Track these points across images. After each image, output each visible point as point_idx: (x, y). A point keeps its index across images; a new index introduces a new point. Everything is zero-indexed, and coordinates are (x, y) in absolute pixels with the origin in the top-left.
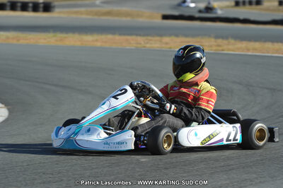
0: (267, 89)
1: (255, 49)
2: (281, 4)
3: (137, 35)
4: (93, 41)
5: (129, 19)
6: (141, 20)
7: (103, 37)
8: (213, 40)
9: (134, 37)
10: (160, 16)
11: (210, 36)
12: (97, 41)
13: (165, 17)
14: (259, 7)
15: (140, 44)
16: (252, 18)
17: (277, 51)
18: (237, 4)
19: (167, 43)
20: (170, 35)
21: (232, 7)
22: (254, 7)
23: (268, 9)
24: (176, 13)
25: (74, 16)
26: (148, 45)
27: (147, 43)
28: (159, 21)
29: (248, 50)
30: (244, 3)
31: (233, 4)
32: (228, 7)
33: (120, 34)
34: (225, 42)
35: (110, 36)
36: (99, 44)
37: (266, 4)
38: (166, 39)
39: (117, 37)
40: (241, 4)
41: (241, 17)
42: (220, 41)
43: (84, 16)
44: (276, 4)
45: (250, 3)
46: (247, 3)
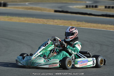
0: (99, 44)
1: (94, 27)
2: (106, 7)
3: (43, 18)
4: (24, 20)
5: (40, 11)
6: (45, 12)
7: (29, 19)
8: (76, 22)
9: (42, 19)
10: (53, 11)
11: (74, 20)
12: (26, 20)
13: (56, 11)
14: (96, 8)
15: (44, 22)
16: (93, 13)
17: (103, 28)
18: (87, 7)
19: (56, 23)
20: (57, 19)
21: (84, 8)
22: (94, 8)
23: (100, 10)
24: (60, 10)
25: (16, 9)
26: (48, 23)
27: (48, 22)
28: (53, 13)
29: (91, 27)
30: (90, 6)
31: (85, 7)
33: (36, 18)
34: (81, 23)
35: (31, 18)
36: (26, 22)
37: (99, 7)
38: (56, 21)
39: (35, 19)
40: (89, 7)
41: (88, 13)
42: (79, 23)
43: (20, 9)
44: (104, 7)
45: (93, 7)
46: (91, 7)
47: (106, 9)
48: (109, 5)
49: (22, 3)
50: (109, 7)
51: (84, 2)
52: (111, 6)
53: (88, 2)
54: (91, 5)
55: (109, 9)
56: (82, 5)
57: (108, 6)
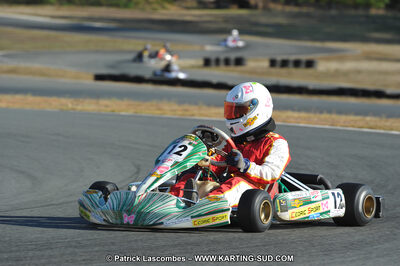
2: (273, 63)
6: (63, 80)
10: (91, 77)
13: (99, 78)
14: (239, 68)
18: (207, 62)
19: (107, 106)
21: (199, 67)
22: (232, 68)
23: (253, 72)
28: (90, 82)
30: (217, 62)
31: (201, 62)
32: (193, 67)
37: (251, 64)
40: (213, 63)
41: (215, 81)
44: (266, 64)
45: (227, 62)
46: (222, 63)
47: (273, 70)
48: (285, 57)
50: (284, 63)
51: (197, 48)
52: (293, 58)
53: (209, 48)
54: (222, 57)
55: (284, 71)
56: (191, 57)
57: (279, 58)
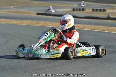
2: (93, 10)
14: (83, 11)
18: (74, 10)
22: (81, 11)
23: (87, 13)
30: (77, 10)
31: (72, 10)
32: (70, 11)
37: (87, 10)
44: (91, 10)
45: (80, 10)
47: (93, 12)
48: (97, 8)
49: (7, 7)
50: (97, 10)
51: (72, 5)
52: (99, 9)
54: (78, 8)
55: (96, 12)
56: (70, 8)
57: (95, 9)
